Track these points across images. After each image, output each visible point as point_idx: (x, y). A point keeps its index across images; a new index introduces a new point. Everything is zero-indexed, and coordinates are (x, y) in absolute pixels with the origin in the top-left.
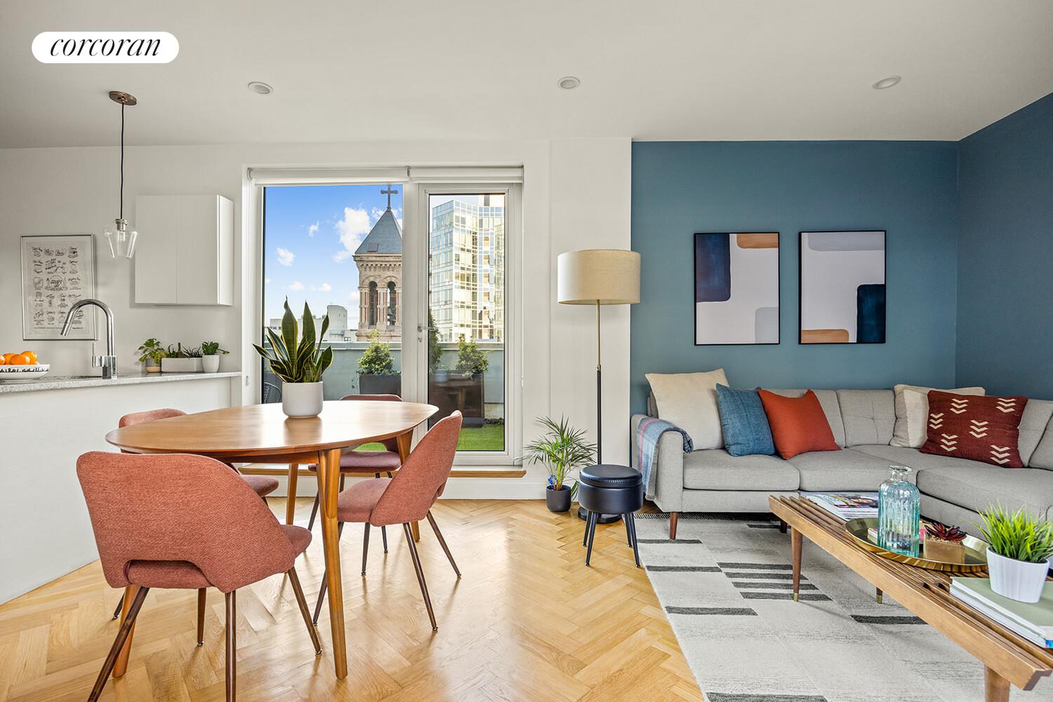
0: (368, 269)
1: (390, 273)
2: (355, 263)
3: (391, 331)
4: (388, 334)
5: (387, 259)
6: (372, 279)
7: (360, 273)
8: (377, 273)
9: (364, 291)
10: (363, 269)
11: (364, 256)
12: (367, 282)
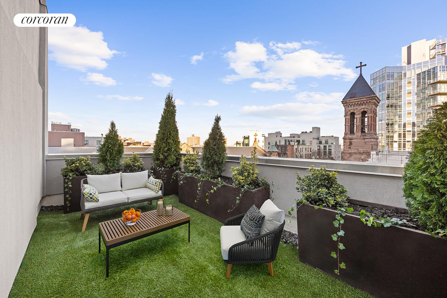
0: (350, 106)
1: (364, 107)
2: (343, 104)
3: (364, 136)
4: (362, 137)
5: (362, 100)
6: (352, 111)
7: (345, 109)
8: (355, 108)
9: (347, 117)
10: (347, 106)
11: (348, 100)
12: (349, 113)
